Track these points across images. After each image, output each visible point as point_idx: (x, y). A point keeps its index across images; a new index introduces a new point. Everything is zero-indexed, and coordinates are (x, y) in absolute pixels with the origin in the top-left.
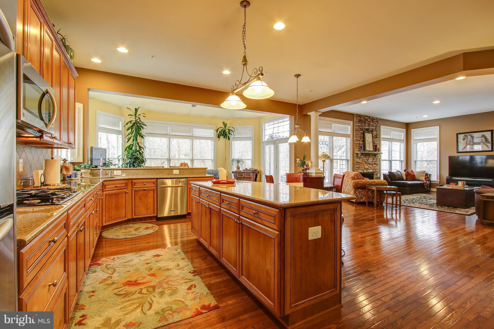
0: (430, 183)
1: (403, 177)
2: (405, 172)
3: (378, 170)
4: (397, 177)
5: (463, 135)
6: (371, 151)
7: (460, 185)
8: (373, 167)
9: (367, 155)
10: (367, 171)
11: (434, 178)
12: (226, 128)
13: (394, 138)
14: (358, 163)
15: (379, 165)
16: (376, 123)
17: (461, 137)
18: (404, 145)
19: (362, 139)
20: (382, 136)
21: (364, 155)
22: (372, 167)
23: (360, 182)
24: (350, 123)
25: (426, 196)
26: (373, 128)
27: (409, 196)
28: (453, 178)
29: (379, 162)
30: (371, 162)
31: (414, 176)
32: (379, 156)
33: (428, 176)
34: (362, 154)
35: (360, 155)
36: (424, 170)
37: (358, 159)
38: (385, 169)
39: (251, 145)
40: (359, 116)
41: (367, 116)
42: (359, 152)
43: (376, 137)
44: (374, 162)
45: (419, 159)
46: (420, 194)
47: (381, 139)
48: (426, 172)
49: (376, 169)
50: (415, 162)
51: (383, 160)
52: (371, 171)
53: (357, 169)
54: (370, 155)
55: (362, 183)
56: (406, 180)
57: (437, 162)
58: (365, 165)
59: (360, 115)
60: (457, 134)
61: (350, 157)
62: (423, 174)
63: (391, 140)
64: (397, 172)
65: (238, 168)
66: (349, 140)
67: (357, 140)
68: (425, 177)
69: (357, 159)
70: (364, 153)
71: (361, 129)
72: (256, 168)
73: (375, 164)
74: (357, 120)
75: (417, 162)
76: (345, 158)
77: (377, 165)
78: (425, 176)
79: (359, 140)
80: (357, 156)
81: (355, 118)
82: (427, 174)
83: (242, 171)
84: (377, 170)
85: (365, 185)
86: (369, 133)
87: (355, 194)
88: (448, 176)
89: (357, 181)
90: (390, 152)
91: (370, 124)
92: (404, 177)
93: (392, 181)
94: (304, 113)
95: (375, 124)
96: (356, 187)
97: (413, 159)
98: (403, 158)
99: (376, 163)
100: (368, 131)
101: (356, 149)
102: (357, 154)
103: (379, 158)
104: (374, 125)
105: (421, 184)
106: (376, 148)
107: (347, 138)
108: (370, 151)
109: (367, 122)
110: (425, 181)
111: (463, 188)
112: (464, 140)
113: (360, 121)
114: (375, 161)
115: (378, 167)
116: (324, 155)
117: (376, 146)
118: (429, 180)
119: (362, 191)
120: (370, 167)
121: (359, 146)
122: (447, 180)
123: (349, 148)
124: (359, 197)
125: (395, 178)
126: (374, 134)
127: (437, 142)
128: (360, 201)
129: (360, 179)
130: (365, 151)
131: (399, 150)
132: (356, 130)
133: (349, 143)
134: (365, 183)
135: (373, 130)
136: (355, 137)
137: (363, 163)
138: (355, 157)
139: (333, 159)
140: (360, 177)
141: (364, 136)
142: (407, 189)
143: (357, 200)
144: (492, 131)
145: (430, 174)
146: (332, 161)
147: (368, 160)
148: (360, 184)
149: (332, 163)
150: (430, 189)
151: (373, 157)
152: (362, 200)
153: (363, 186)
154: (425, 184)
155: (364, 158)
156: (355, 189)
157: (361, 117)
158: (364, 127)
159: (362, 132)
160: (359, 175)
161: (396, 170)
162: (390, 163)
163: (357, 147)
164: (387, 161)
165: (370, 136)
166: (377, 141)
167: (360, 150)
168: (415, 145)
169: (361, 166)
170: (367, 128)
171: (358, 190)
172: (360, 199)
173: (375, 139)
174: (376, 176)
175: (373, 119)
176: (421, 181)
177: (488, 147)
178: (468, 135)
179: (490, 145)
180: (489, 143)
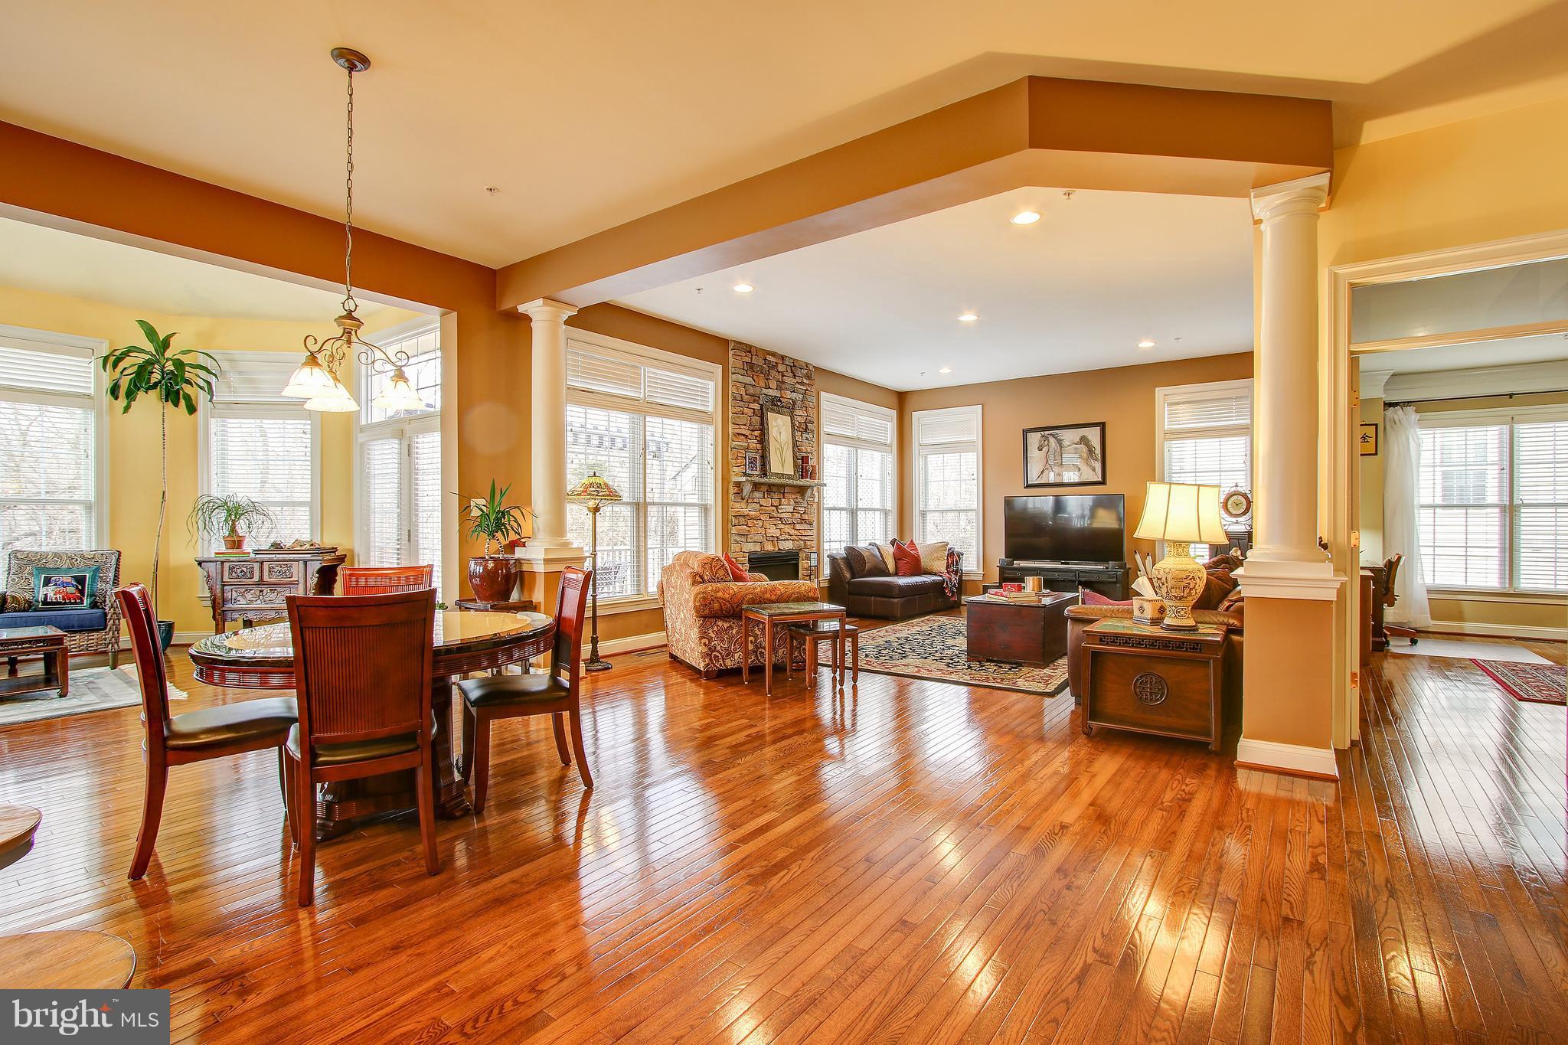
0: (961, 581)
1: (885, 563)
2: (893, 545)
3: (814, 544)
4: (868, 565)
5: (1038, 435)
6: (789, 477)
7: (1030, 591)
8: (796, 532)
9: (775, 489)
10: (774, 545)
11: (971, 565)
12: (168, 354)
13: (863, 436)
14: (742, 520)
15: (815, 524)
16: (805, 381)
17: (1034, 439)
18: (893, 458)
19: (757, 433)
20: (826, 428)
21: (764, 488)
22: (792, 532)
23: (720, 594)
24: (712, 370)
25: (948, 622)
26: (794, 395)
27: (898, 626)
28: (1015, 562)
29: (816, 517)
30: (790, 515)
31: (916, 560)
32: (817, 494)
33: (953, 558)
34: (756, 486)
35: (747, 488)
36: (946, 539)
37: (743, 504)
38: (834, 538)
39: (307, 439)
40: (748, 349)
41: (774, 354)
42: (744, 479)
43: (805, 428)
44: (798, 516)
45: (932, 505)
46: (931, 617)
47: (823, 437)
48: (950, 546)
49: (805, 538)
50: (924, 514)
51: (830, 509)
52: (787, 546)
53: (738, 538)
54: (787, 490)
55: (727, 596)
56: (896, 574)
57: (977, 516)
58: (768, 525)
59: (751, 346)
60: (1025, 432)
61: (713, 494)
62: (940, 554)
63: (854, 442)
64: (870, 547)
65: (235, 542)
66: (711, 434)
67: (738, 434)
68: (948, 563)
69: (737, 505)
70: (763, 484)
71: (753, 395)
72: (329, 542)
73: (803, 521)
74: (739, 364)
75: (928, 514)
76: (696, 501)
77: (811, 525)
78: (948, 559)
79: (747, 436)
80: (740, 492)
81: (730, 356)
82: (951, 554)
83: (252, 556)
84: (808, 543)
85: (739, 605)
86: (779, 412)
87: (704, 641)
88: (1003, 557)
89: (710, 587)
90: (853, 481)
91: (783, 382)
92: (891, 566)
93: (853, 576)
94: (506, 305)
95: (802, 383)
96: (707, 612)
97: (918, 506)
98: (891, 504)
99: (805, 517)
100: (776, 404)
101: (736, 469)
102: (738, 484)
103: (816, 500)
104: (798, 386)
105: (935, 584)
106: (805, 467)
107: (704, 426)
108: (782, 476)
109: (773, 373)
110: (946, 576)
111: (1036, 598)
112: (1041, 450)
113: (750, 367)
114: (802, 510)
115: (814, 532)
116: (591, 485)
117: (805, 459)
118: (957, 571)
119: (731, 628)
120: (787, 530)
121: (745, 457)
122: (1002, 569)
123: (712, 464)
124: (718, 652)
125: (863, 570)
126: (799, 418)
127: (975, 453)
128: (721, 665)
129: (722, 579)
130: (765, 475)
131: (877, 475)
132: (735, 399)
133: (709, 446)
134: (739, 597)
135: (794, 402)
136: (730, 425)
137: (760, 519)
138: (732, 497)
139: (646, 504)
140: (721, 572)
141: (762, 424)
142: (894, 603)
143: (712, 663)
144: (1102, 426)
145: (960, 550)
146: (642, 509)
147: (780, 507)
148: (721, 601)
149: (642, 519)
150: (959, 599)
151: (794, 497)
152: (729, 663)
153: (733, 607)
154: (947, 584)
155: (763, 502)
156: (704, 621)
157: (752, 355)
158: (765, 391)
159: (757, 406)
160: (718, 567)
161: (869, 542)
162: (852, 520)
163: (739, 461)
164: (844, 513)
165: (784, 424)
166: (809, 443)
167: (749, 472)
168: (921, 460)
169: (752, 530)
170: (775, 397)
171: (716, 622)
172: (723, 657)
173: (801, 436)
174: (806, 566)
175: (795, 366)
176: (935, 574)
177: (1094, 470)
178: (1050, 435)
179: (1098, 465)
180: (1096, 460)
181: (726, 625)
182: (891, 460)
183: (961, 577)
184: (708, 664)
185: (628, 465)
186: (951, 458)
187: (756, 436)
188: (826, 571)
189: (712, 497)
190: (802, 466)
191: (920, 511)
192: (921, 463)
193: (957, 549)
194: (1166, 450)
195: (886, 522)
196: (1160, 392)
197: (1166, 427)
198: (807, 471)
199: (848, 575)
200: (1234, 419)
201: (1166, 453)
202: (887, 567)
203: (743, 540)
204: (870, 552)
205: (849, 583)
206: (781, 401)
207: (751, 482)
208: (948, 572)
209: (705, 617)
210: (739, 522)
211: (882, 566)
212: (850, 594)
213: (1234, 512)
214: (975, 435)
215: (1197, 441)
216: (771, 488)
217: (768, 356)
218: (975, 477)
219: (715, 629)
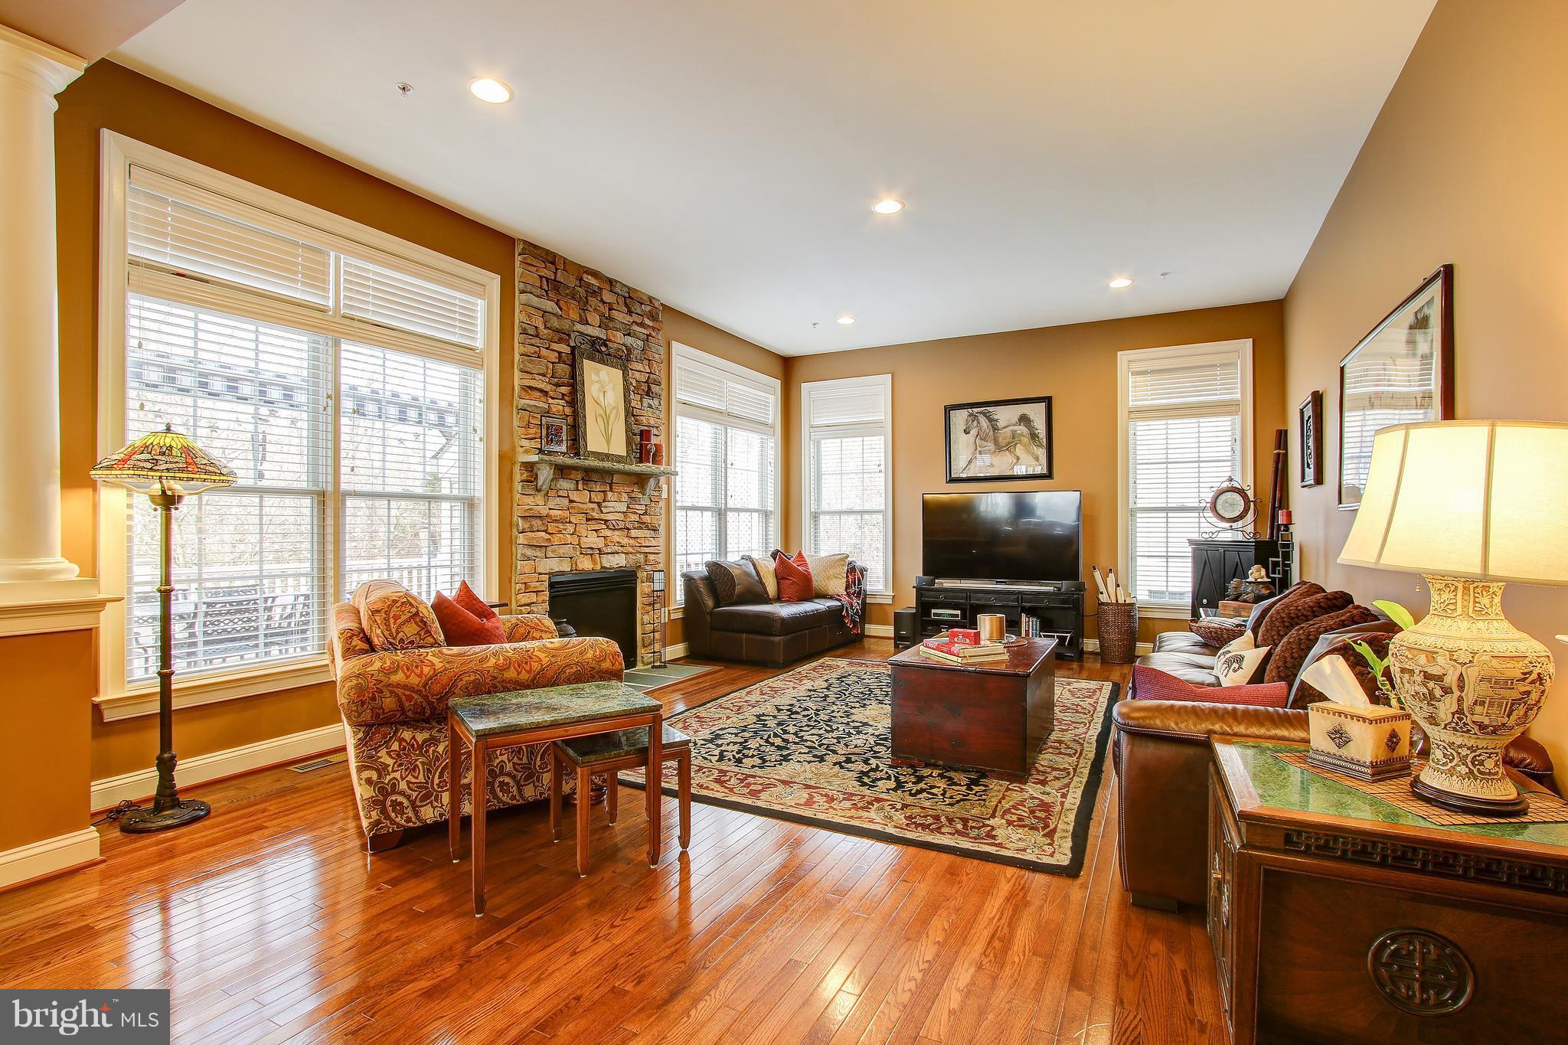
0: (864, 604)
1: (763, 584)
2: (775, 559)
3: (661, 558)
4: (738, 589)
5: (965, 413)
6: (619, 459)
8: (632, 542)
9: (594, 477)
10: (594, 561)
11: (877, 584)
13: (735, 410)
14: (537, 523)
15: (662, 530)
16: (647, 322)
17: (959, 418)
18: (776, 443)
19: (564, 390)
20: (679, 394)
21: (575, 475)
22: (625, 541)
23: (399, 677)
24: (484, 280)
26: (629, 340)
28: (936, 581)
29: (663, 516)
30: (620, 517)
31: (807, 578)
32: (665, 487)
33: (855, 575)
34: (562, 471)
35: (545, 474)
36: (845, 550)
37: (539, 499)
38: (692, 550)
40: (549, 258)
41: (595, 274)
42: (538, 459)
43: (647, 390)
44: (634, 517)
45: (826, 505)
46: (826, 660)
47: (675, 407)
48: (849, 559)
49: (647, 550)
50: (815, 517)
51: (686, 509)
52: (617, 561)
53: (529, 552)
54: (616, 478)
55: (414, 680)
56: (779, 599)
57: (885, 520)
58: (583, 531)
59: (555, 255)
60: (949, 409)
61: (483, 481)
62: (838, 570)
63: (721, 418)
64: (743, 562)
66: (482, 384)
67: (531, 388)
68: (848, 581)
69: (529, 500)
70: (574, 468)
71: (558, 331)
73: (642, 525)
74: (534, 279)
75: (822, 517)
77: (655, 530)
78: (847, 577)
79: (545, 393)
80: (532, 480)
81: (517, 263)
82: (852, 570)
84: (651, 557)
86: (602, 362)
87: (366, 774)
88: (921, 574)
89: (376, 663)
90: (720, 469)
91: (611, 319)
92: (771, 588)
93: (717, 604)
95: (642, 325)
96: (367, 716)
97: (808, 506)
98: (773, 503)
99: (647, 519)
100: (599, 351)
101: (523, 443)
102: (530, 467)
103: (664, 496)
104: (635, 328)
105: (830, 612)
106: (645, 445)
107: (469, 371)
108: (608, 457)
109: (593, 301)
110: (845, 600)
111: (1007, 657)
112: (969, 433)
113: (553, 287)
114: (641, 509)
115: (661, 541)
117: (645, 435)
118: (859, 593)
119: (433, 741)
120: (616, 539)
121: (541, 425)
122: (920, 591)
123: (480, 433)
124: (402, 793)
125: (732, 594)
126: (637, 375)
127: (883, 437)
128: (409, 820)
129: (412, 642)
130: (577, 454)
131: (755, 465)
132: (524, 332)
133: (477, 404)
134: (444, 680)
135: (629, 350)
136: (517, 372)
137: (570, 522)
138: (518, 487)
139: (341, 497)
140: (411, 630)
141: (573, 376)
142: (773, 642)
143: (388, 817)
144: (1048, 401)
145: (863, 565)
146: (330, 504)
147: (604, 504)
148: (400, 691)
149: (330, 521)
150: (863, 629)
151: (628, 490)
152: (429, 814)
153: (430, 703)
154: (847, 610)
155: (574, 496)
156: (366, 734)
157: (557, 269)
158: (579, 327)
159: (564, 348)
160: (404, 618)
161: (741, 554)
162: (720, 523)
163: (532, 431)
164: (708, 514)
165: (610, 381)
166: (653, 413)
167: (546, 448)
168: (812, 446)
169: (556, 539)
170: (598, 338)
171: (396, 732)
172: (413, 804)
173: (641, 401)
174: (647, 590)
175: (631, 298)
176: (831, 598)
177: (1037, 459)
178: (980, 413)
179: (1042, 453)
180: (1041, 446)
181: (421, 737)
182: (773, 445)
183: (864, 600)
184: (378, 822)
185: (305, 425)
186: (853, 444)
187: (563, 395)
188: (679, 595)
189: (481, 484)
190: (641, 445)
191: (811, 513)
192: (812, 450)
193: (859, 564)
194: (1131, 432)
195: (766, 528)
196: (1124, 357)
197: (1131, 403)
198: (649, 452)
199: (710, 603)
200: (1218, 392)
201: (1131, 437)
202: (765, 589)
203: (539, 554)
204: (742, 569)
205: (711, 614)
206: (606, 346)
207: (550, 463)
208: (848, 594)
209: (370, 726)
210: (532, 526)
211: (759, 589)
212: (713, 629)
213: (1228, 515)
214: (882, 413)
215: (1170, 422)
216: (589, 475)
217: (585, 276)
218: (882, 467)
219: (395, 746)
